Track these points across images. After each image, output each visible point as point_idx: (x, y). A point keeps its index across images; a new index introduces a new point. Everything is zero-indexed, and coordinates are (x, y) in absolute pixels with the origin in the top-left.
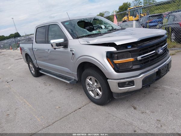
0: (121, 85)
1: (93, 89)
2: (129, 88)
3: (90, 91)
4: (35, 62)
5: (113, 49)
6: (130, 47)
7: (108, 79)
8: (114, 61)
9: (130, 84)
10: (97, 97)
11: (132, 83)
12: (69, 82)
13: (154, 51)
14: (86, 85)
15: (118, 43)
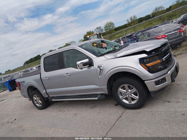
0: (157, 83)
1: (127, 96)
2: (164, 84)
3: (123, 99)
4: (43, 92)
5: (144, 55)
6: (154, 53)
7: (144, 81)
8: (147, 65)
9: (163, 82)
10: (133, 102)
11: (164, 80)
12: (97, 98)
13: (169, 54)
14: (119, 94)
15: (148, 50)
